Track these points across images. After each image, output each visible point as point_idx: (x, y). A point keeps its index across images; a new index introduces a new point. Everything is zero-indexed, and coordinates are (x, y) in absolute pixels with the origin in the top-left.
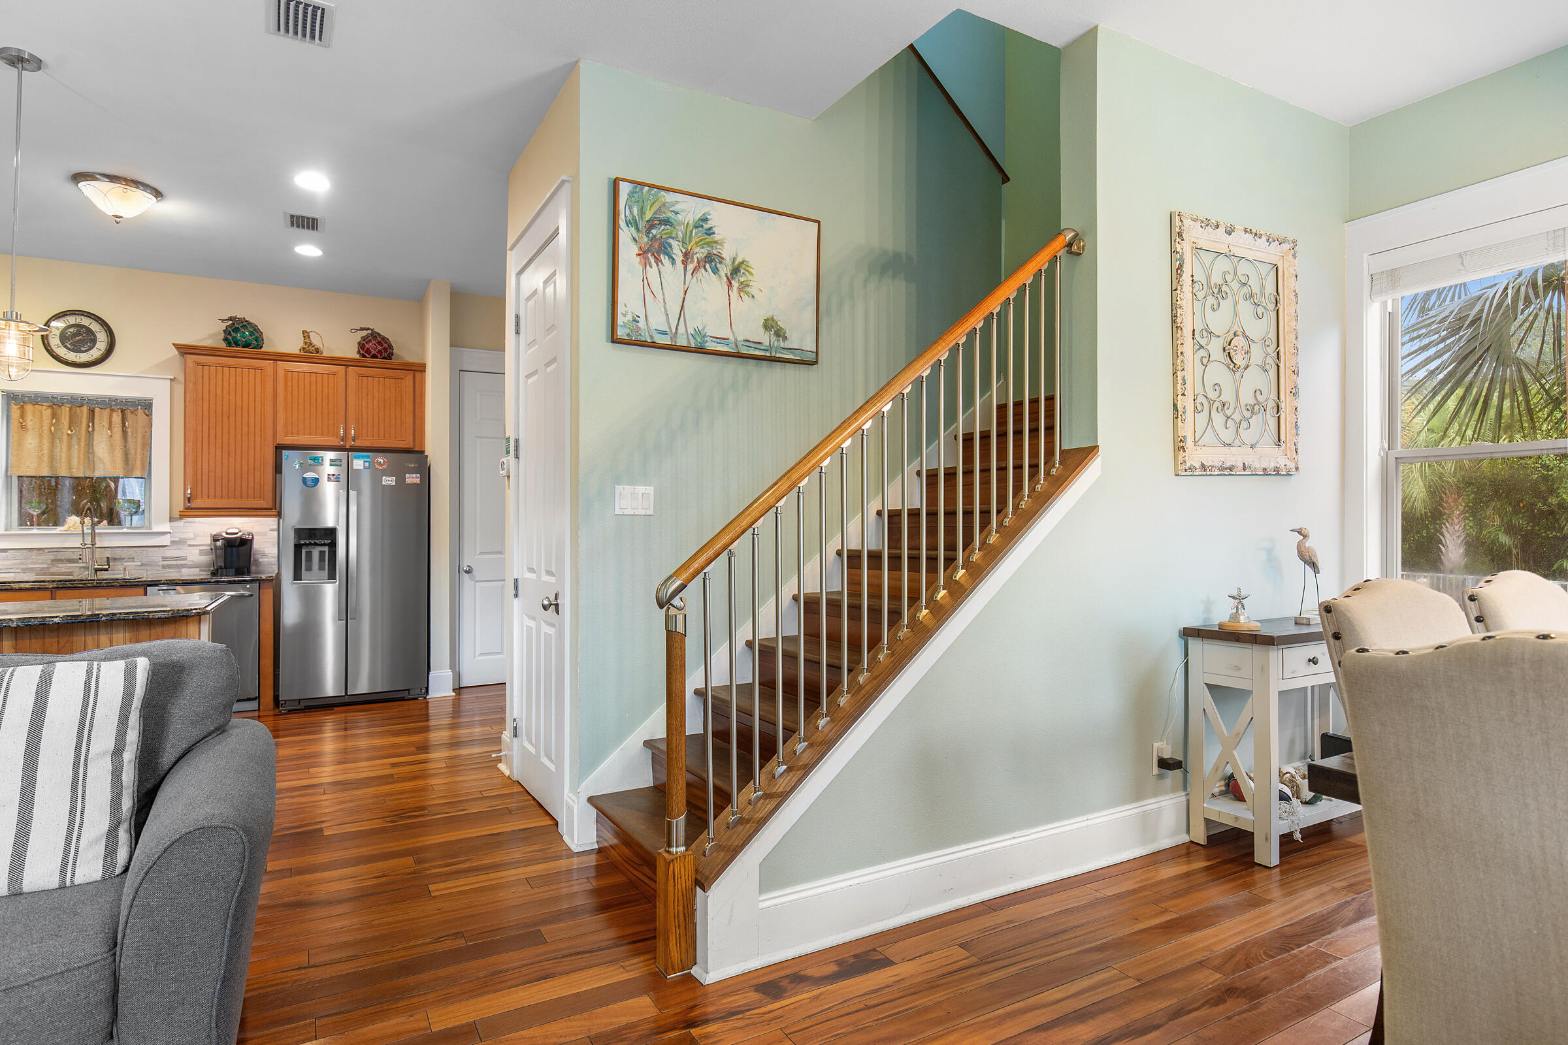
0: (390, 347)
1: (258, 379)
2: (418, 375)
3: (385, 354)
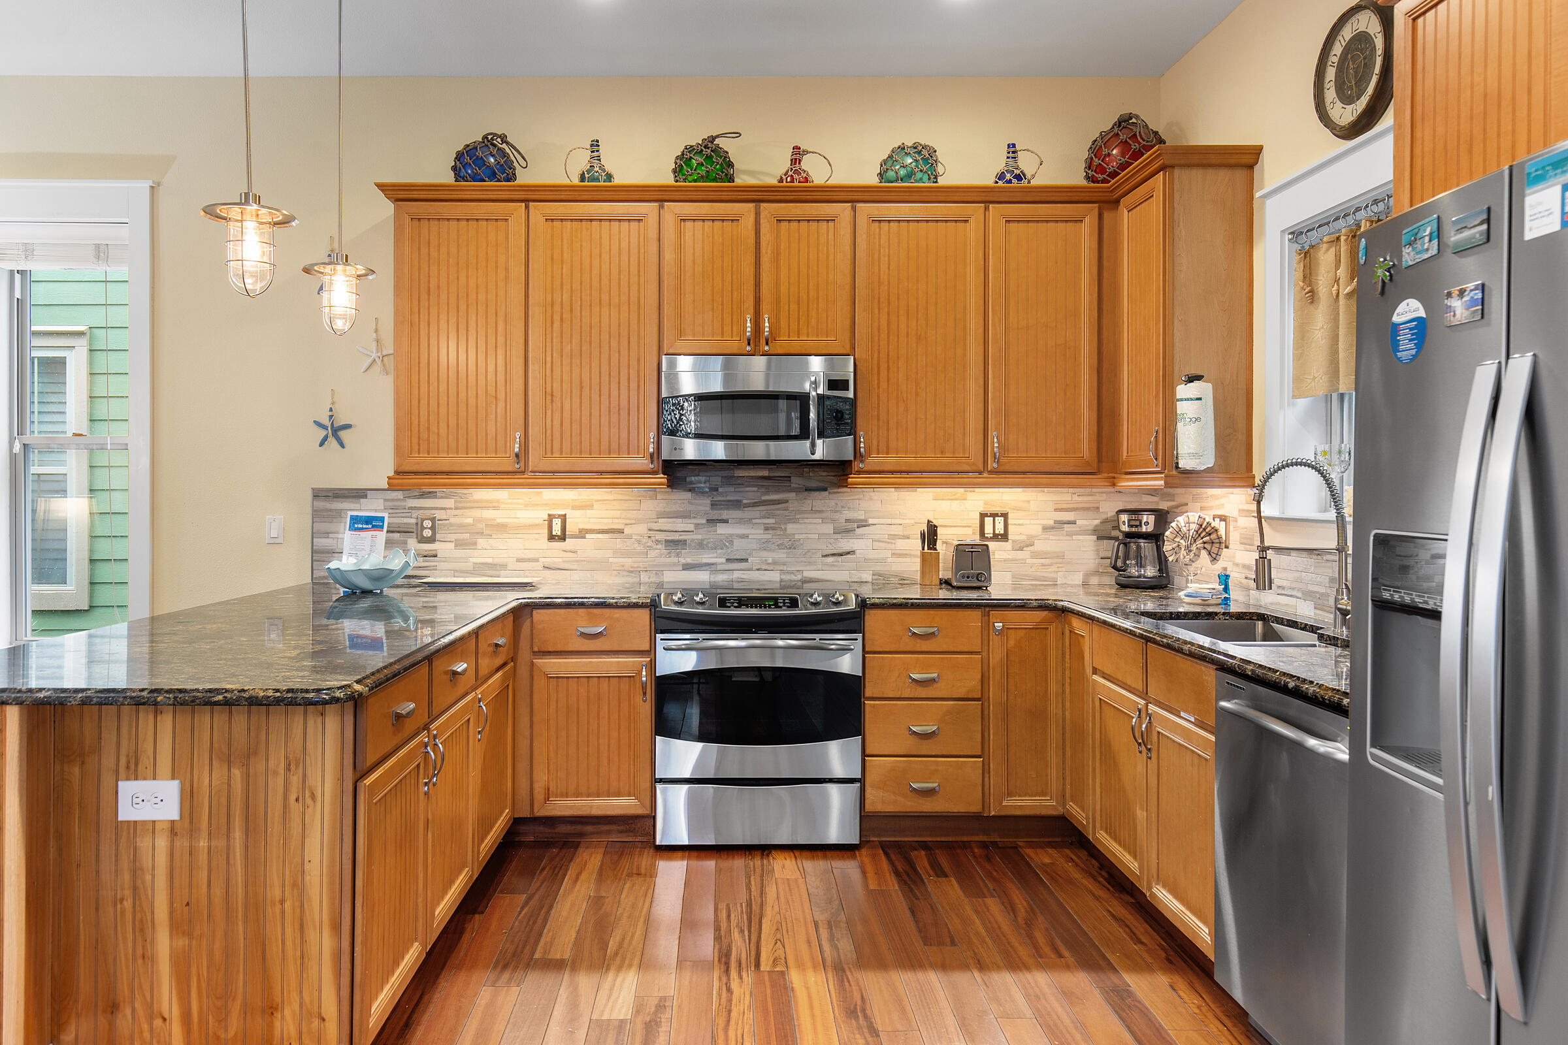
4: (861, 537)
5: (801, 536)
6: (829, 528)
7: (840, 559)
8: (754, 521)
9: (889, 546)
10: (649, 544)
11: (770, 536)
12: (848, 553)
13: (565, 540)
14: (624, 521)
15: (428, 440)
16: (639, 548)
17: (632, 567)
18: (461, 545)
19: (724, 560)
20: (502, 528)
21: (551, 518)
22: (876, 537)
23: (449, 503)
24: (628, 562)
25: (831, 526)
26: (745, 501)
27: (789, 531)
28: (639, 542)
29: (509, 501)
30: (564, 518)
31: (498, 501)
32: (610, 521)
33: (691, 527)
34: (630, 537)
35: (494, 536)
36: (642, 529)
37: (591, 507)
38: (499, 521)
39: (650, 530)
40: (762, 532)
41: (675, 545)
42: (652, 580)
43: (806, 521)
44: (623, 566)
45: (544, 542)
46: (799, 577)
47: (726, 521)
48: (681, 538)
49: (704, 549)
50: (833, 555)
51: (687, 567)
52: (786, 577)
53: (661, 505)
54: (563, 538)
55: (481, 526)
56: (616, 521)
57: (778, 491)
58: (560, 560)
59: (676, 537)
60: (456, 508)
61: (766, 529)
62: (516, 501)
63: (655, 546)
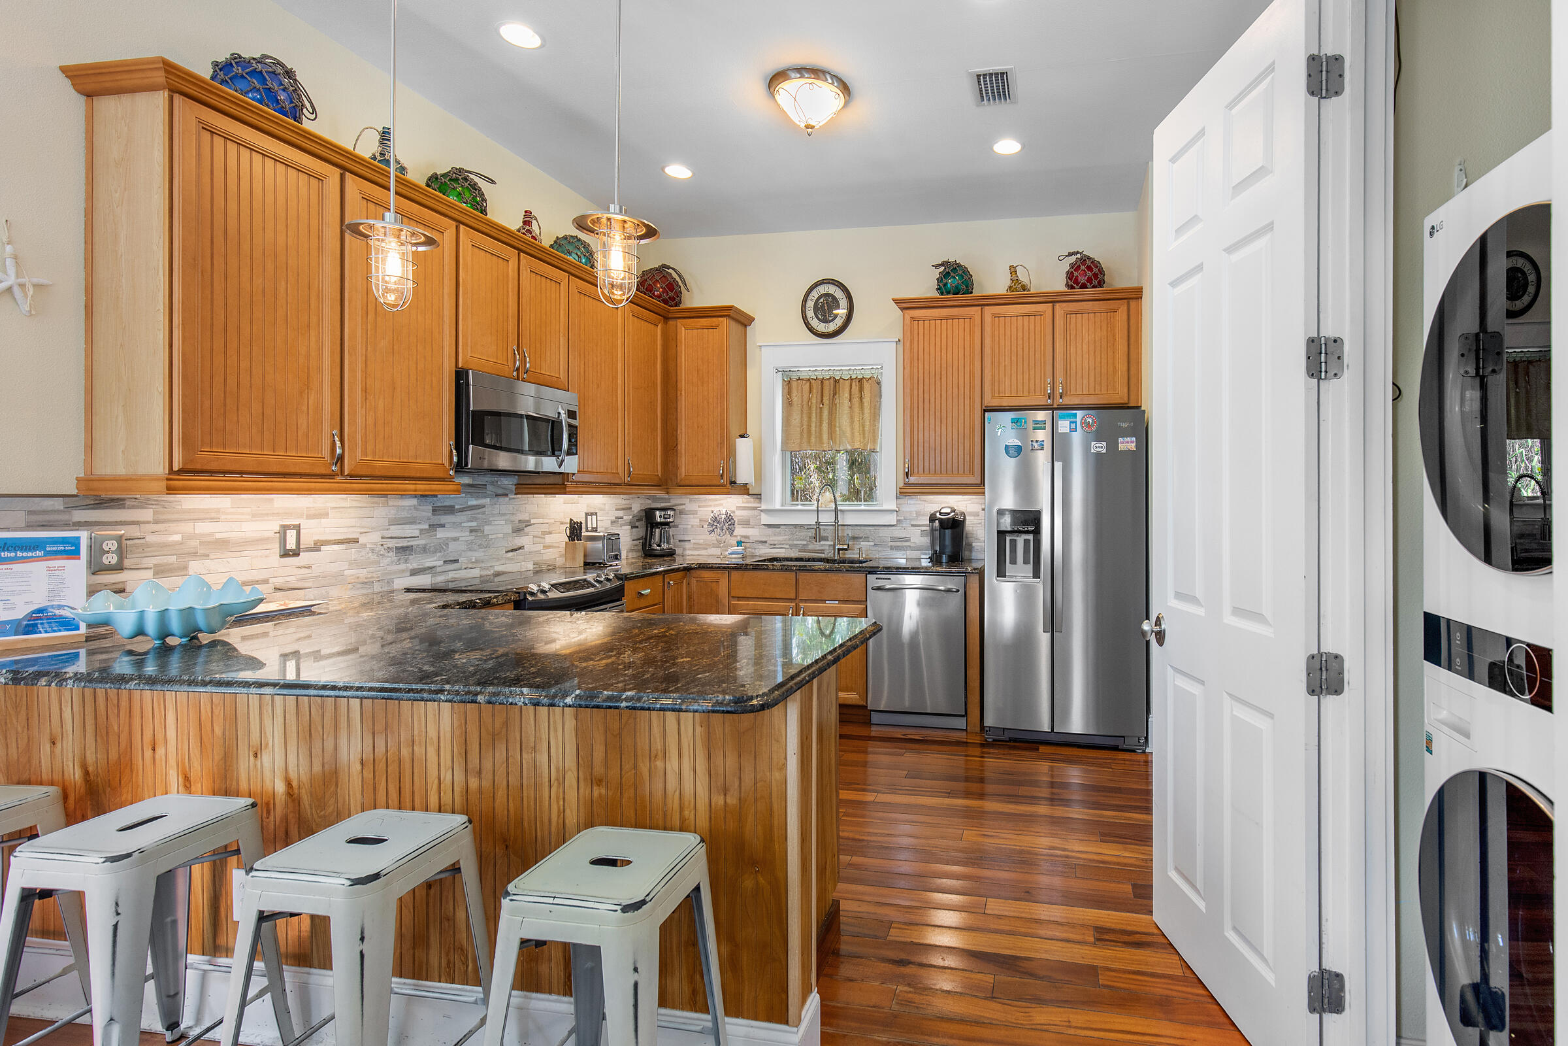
0: (1101, 271)
1: (967, 330)
2: (1133, 303)
3: (1095, 282)
4: (527, 534)
5: (494, 536)
6: (508, 528)
7: (515, 553)
8: (463, 525)
9: (541, 540)
10: (382, 553)
11: (473, 538)
12: (520, 548)
13: (299, 555)
14: (359, 530)
15: (225, 430)
16: (374, 557)
17: (366, 578)
18: (162, 572)
19: (442, 562)
20: (223, 545)
21: (285, 528)
22: (536, 534)
23: (146, 514)
24: (363, 573)
25: (510, 527)
26: (456, 507)
27: (486, 533)
28: (373, 551)
29: (232, 510)
30: (298, 528)
31: (218, 511)
32: (345, 530)
33: (417, 533)
34: (364, 546)
35: (212, 556)
36: (374, 537)
37: (325, 515)
38: (218, 536)
39: (382, 538)
40: (468, 534)
41: (404, 551)
42: (385, 589)
43: (496, 523)
44: (358, 578)
45: (275, 559)
46: (492, 572)
47: (443, 526)
48: (409, 544)
49: (427, 553)
50: (512, 550)
51: (414, 572)
52: (485, 573)
53: (392, 512)
54: (296, 553)
55: (194, 543)
56: (351, 530)
57: (477, 498)
58: (293, 578)
59: (404, 543)
60: (156, 522)
61: (471, 531)
62: (239, 510)
63: (387, 554)
